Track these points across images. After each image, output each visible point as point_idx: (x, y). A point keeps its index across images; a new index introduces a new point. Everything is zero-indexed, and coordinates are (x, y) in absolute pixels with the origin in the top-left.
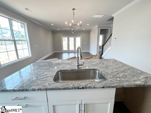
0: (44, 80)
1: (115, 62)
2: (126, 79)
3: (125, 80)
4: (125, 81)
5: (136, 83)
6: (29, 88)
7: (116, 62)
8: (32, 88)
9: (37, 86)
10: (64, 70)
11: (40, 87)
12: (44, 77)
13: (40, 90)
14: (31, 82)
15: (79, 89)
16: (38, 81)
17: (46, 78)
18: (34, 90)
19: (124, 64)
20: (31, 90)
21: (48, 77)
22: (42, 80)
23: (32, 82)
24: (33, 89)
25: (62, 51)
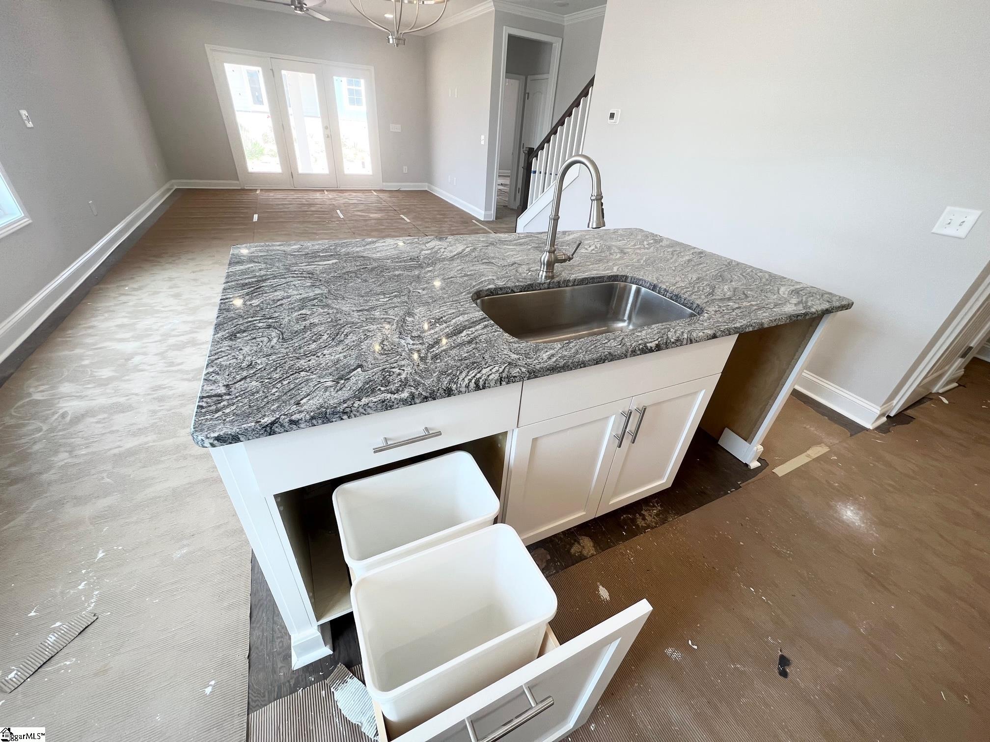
9: (478, 368)
11: (498, 368)
17: (466, 332)
21: (464, 327)
24: (476, 384)
25: (240, 179)
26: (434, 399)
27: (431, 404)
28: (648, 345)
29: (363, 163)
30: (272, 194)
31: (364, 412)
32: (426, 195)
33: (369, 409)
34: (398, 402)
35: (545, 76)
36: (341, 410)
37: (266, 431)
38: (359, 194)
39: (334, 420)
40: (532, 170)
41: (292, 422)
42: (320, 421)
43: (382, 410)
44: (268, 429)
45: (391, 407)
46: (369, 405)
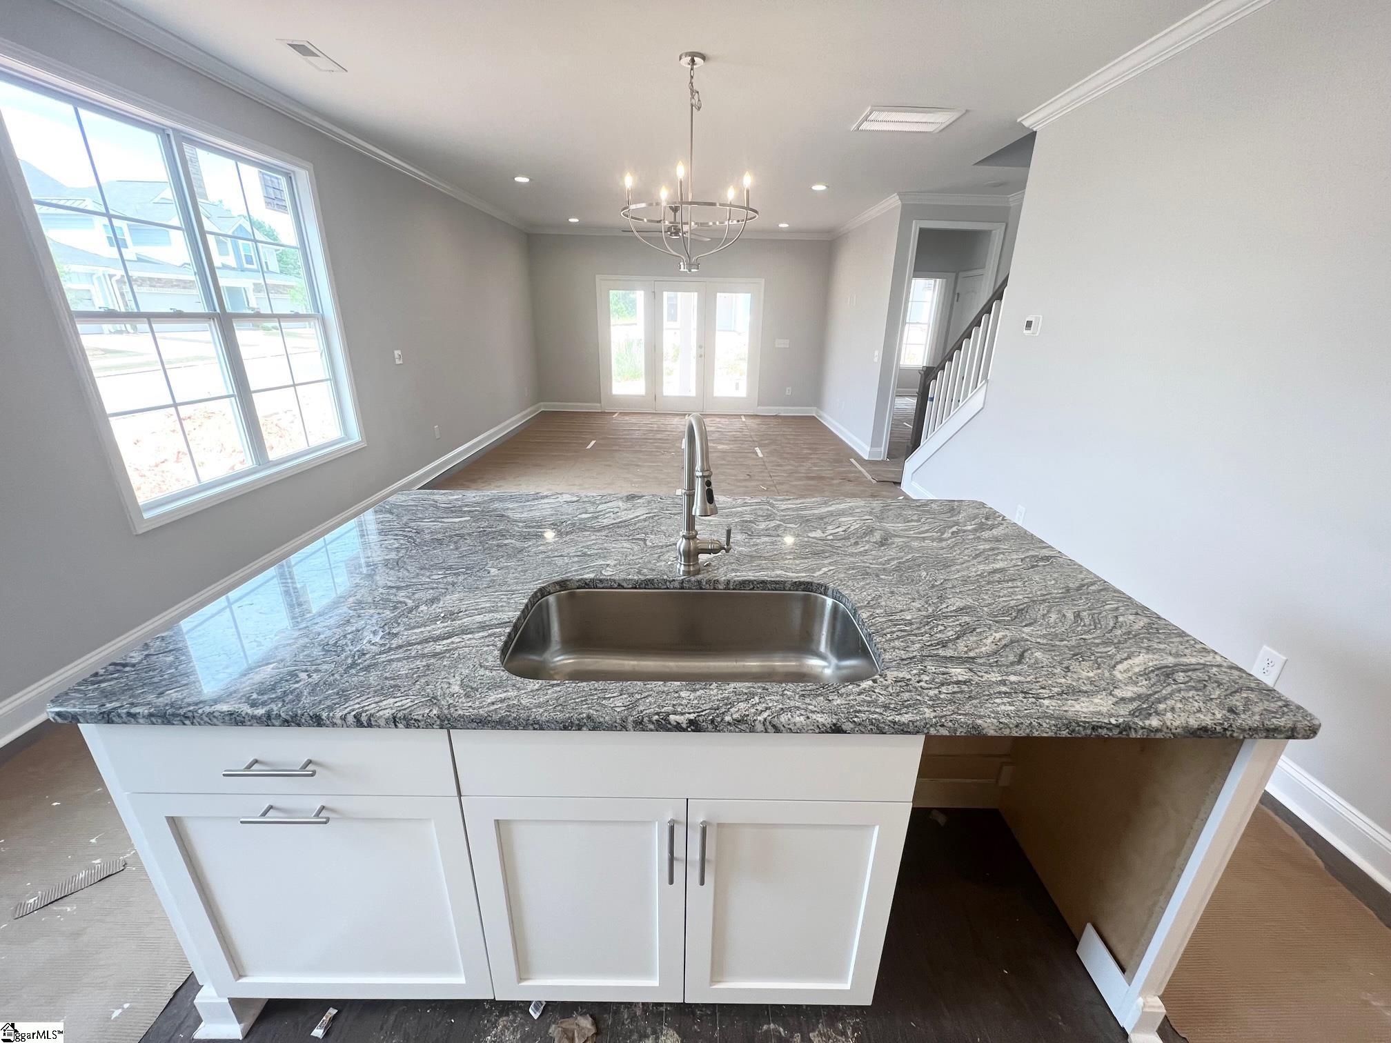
0: (435, 655)
1: (981, 527)
2: (1013, 678)
3: (1003, 683)
4: (1004, 689)
5: (1078, 707)
6: (331, 708)
7: (986, 534)
8: (354, 705)
9: (387, 696)
10: (586, 584)
11: (407, 702)
12: (439, 628)
13: (408, 726)
14: (350, 661)
15: (669, 730)
16: (399, 660)
17: (456, 639)
18: (362, 722)
19: (1046, 552)
20: (344, 718)
21: (465, 631)
22: (424, 656)
23: (354, 665)
24: (357, 718)
25: (602, 403)
26: (299, 725)
27: (293, 731)
28: (672, 717)
29: (737, 385)
30: (627, 418)
31: (209, 721)
32: (812, 423)
33: (215, 720)
34: (250, 718)
35: (980, 272)
36: (183, 714)
37: (103, 717)
38: (723, 420)
39: (175, 723)
40: (929, 396)
41: (129, 714)
42: (159, 721)
43: (231, 724)
44: (106, 716)
45: (242, 723)
46: (215, 714)
